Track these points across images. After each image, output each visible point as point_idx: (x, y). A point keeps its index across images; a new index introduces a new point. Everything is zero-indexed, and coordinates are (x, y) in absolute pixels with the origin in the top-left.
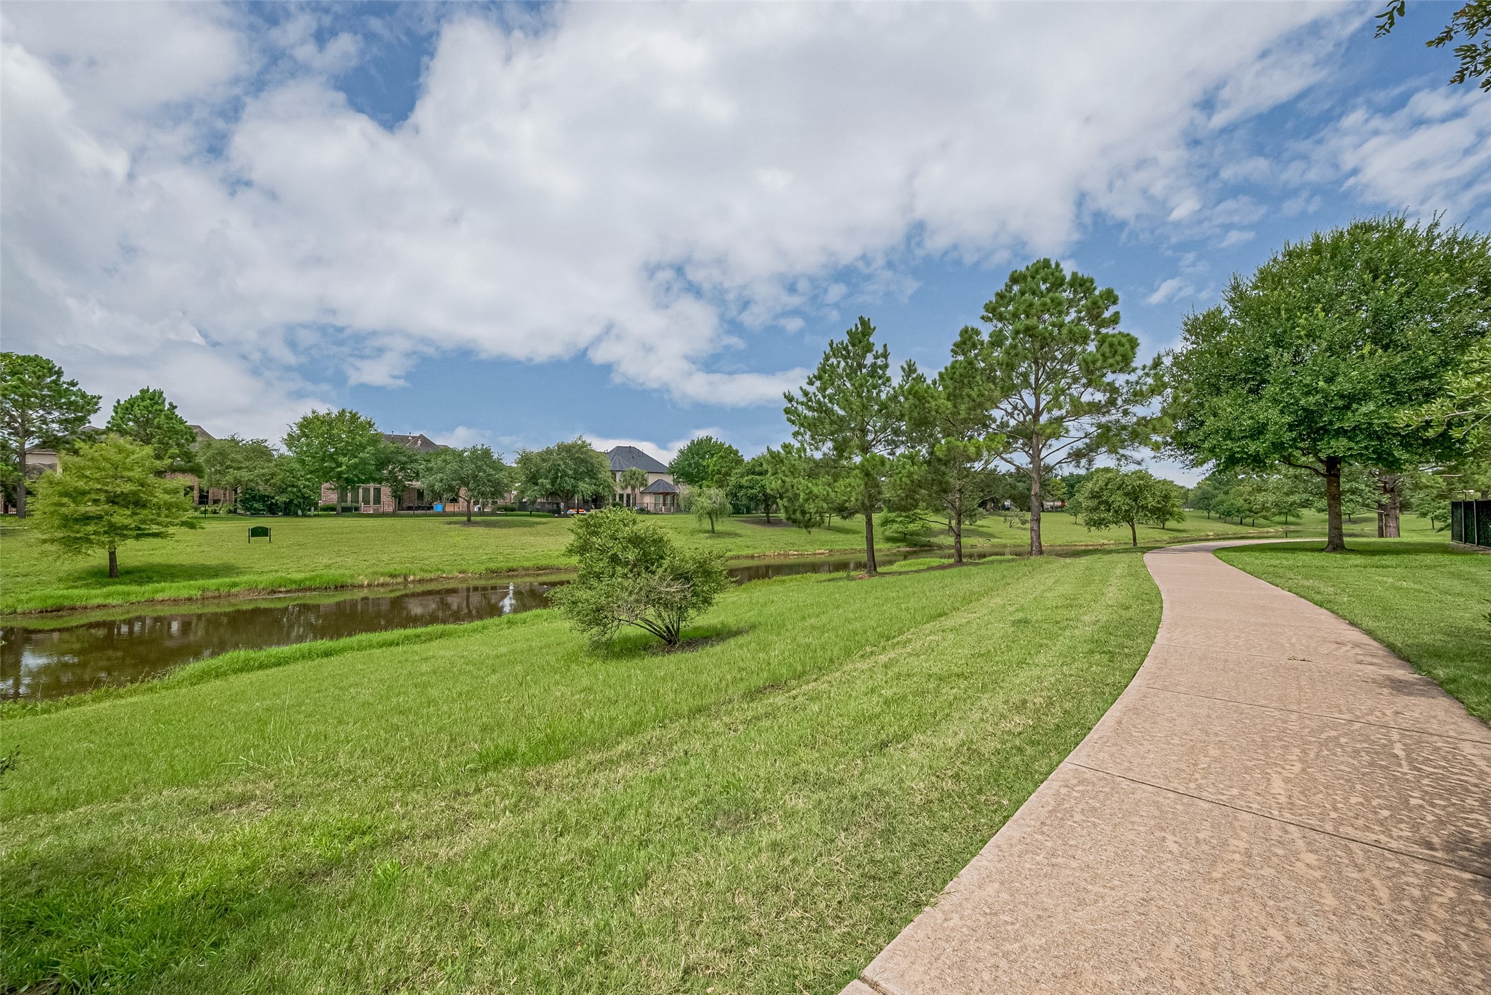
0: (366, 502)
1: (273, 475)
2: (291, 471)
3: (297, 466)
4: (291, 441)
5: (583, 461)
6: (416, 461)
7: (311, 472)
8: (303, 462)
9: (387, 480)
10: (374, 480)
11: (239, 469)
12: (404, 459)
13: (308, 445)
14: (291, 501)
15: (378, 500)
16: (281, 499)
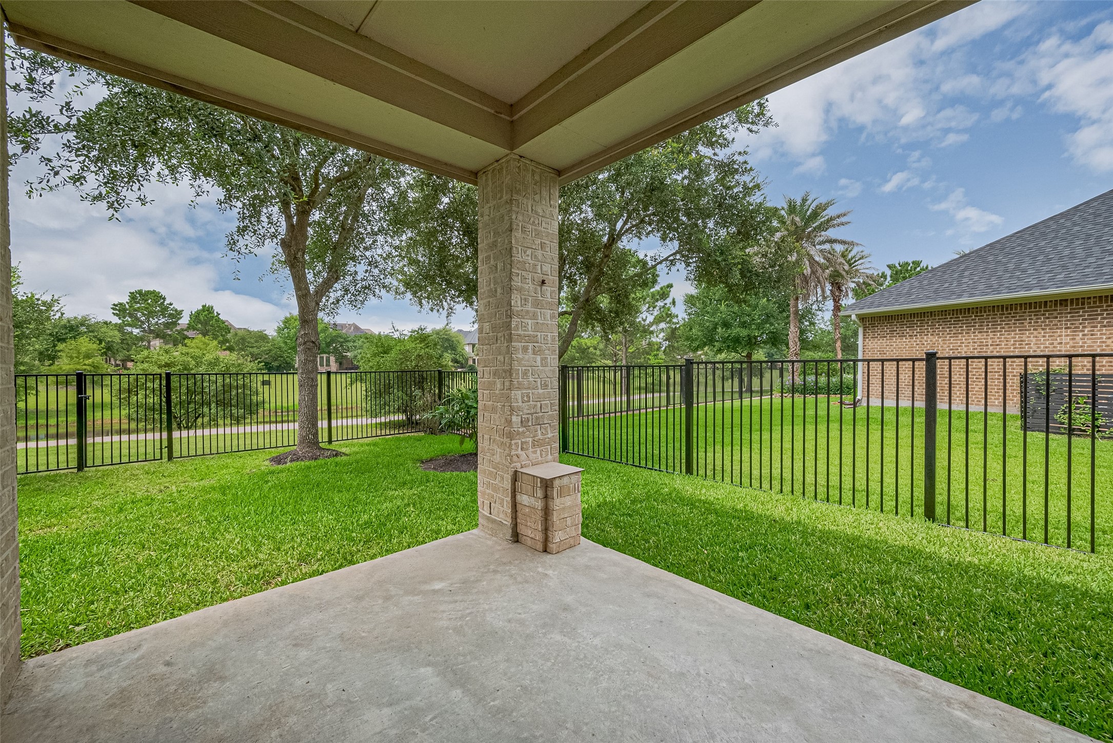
0: (322, 365)
1: (270, 350)
2: (280, 348)
3: (283, 345)
4: (280, 330)
5: (447, 340)
6: (348, 341)
7: (290, 349)
8: (286, 343)
9: (332, 353)
10: (325, 353)
11: (252, 347)
12: (342, 340)
13: (288, 333)
14: (280, 365)
15: (328, 365)
16: (275, 364)
